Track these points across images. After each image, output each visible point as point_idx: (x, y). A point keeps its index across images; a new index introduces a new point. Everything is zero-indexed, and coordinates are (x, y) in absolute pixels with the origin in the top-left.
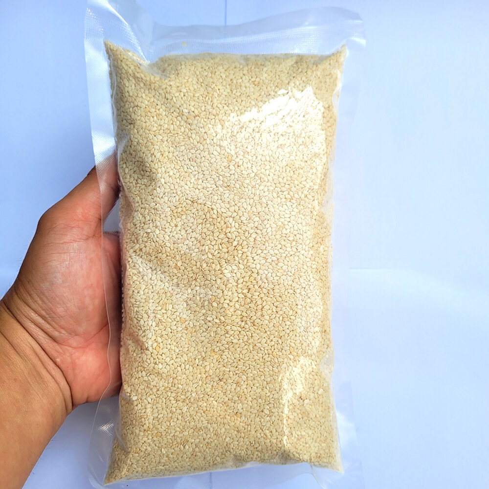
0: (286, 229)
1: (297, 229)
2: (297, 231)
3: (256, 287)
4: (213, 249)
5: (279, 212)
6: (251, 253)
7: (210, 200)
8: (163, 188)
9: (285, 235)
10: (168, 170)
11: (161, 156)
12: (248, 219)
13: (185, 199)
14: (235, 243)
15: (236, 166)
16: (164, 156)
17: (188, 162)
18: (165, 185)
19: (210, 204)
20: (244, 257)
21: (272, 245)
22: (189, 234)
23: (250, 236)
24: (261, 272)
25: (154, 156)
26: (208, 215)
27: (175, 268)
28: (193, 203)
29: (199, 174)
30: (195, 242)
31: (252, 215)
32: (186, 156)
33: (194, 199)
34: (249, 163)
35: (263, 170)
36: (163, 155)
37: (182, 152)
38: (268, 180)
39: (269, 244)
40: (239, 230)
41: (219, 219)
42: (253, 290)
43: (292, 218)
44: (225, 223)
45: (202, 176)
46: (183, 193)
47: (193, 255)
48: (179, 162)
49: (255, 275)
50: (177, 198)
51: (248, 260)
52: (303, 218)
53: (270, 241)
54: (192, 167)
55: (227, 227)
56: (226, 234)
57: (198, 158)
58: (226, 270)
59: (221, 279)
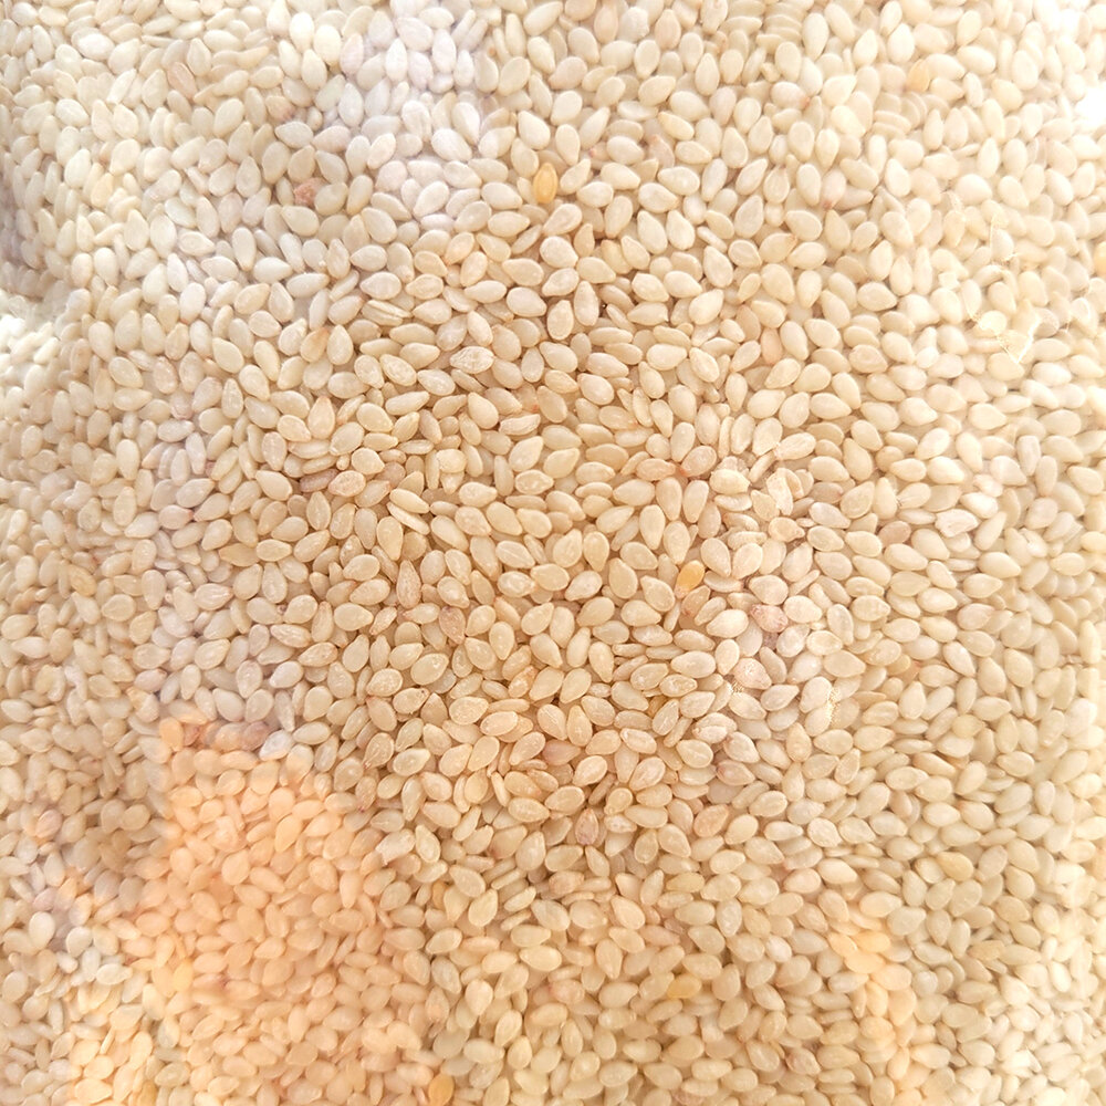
0: (929, 691)
1: (1003, 685)
2: (1005, 696)
3: (712, 1033)
4: (451, 801)
5: (887, 572)
6: (693, 837)
7: (416, 477)
8: (108, 384)
9: (922, 728)
10: (133, 267)
11: (97, 167)
12: (671, 623)
13: (248, 467)
14: (592, 769)
15: (586, 237)
16: (115, 166)
17: (258, 205)
18: (116, 362)
19: (419, 504)
20: (644, 853)
21: (833, 790)
22: (289, 690)
23: (688, 735)
24: (745, 949)
25: (52, 171)
26: (407, 580)
27: (206, 890)
28: (308, 495)
29: (338, 290)
30: (330, 751)
31: (699, 595)
32: (249, 169)
33: (310, 467)
34: (675, 216)
35: (777, 274)
36: (105, 163)
37: (225, 138)
38: (814, 347)
39: (808, 780)
40: (619, 691)
41: (482, 616)
42: (689, 1050)
43: (975, 614)
44: (523, 640)
45: (355, 301)
46: (232, 422)
47: (313, 830)
48: (203, 203)
49: (707, 967)
50: (196, 451)
51: (668, 877)
52: (1046, 615)
53: (818, 768)
54: (288, 242)
55: (538, 665)
56: (533, 709)
57: (326, 182)
58: (529, 929)
59: (494, 981)
